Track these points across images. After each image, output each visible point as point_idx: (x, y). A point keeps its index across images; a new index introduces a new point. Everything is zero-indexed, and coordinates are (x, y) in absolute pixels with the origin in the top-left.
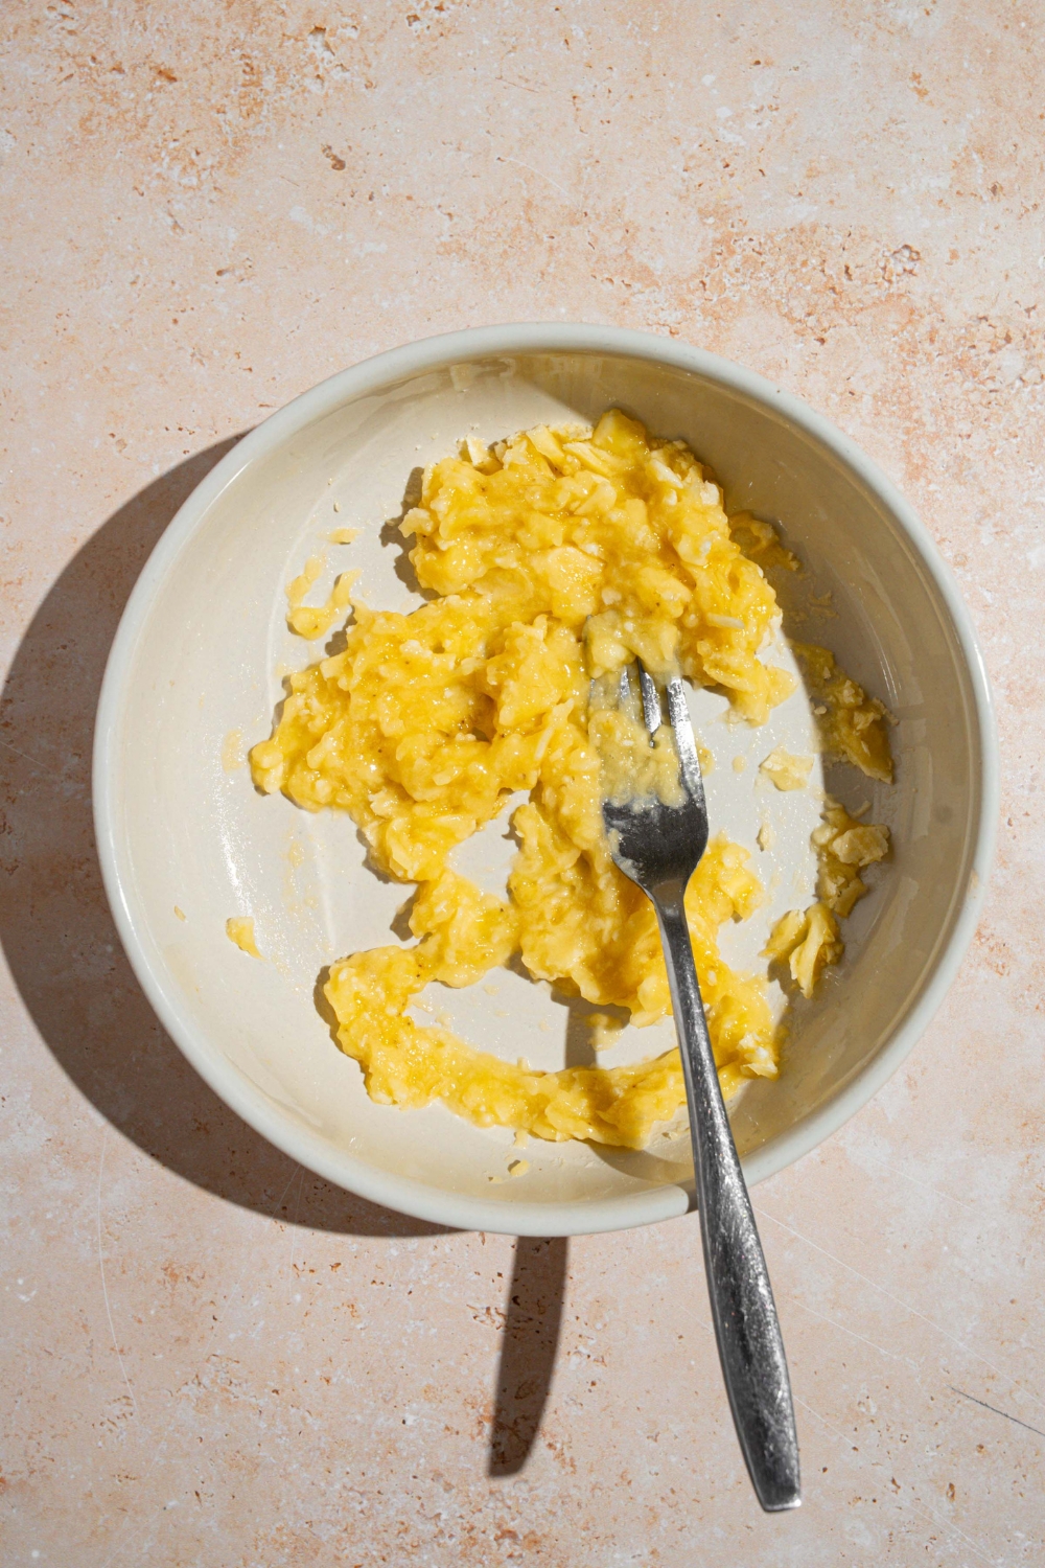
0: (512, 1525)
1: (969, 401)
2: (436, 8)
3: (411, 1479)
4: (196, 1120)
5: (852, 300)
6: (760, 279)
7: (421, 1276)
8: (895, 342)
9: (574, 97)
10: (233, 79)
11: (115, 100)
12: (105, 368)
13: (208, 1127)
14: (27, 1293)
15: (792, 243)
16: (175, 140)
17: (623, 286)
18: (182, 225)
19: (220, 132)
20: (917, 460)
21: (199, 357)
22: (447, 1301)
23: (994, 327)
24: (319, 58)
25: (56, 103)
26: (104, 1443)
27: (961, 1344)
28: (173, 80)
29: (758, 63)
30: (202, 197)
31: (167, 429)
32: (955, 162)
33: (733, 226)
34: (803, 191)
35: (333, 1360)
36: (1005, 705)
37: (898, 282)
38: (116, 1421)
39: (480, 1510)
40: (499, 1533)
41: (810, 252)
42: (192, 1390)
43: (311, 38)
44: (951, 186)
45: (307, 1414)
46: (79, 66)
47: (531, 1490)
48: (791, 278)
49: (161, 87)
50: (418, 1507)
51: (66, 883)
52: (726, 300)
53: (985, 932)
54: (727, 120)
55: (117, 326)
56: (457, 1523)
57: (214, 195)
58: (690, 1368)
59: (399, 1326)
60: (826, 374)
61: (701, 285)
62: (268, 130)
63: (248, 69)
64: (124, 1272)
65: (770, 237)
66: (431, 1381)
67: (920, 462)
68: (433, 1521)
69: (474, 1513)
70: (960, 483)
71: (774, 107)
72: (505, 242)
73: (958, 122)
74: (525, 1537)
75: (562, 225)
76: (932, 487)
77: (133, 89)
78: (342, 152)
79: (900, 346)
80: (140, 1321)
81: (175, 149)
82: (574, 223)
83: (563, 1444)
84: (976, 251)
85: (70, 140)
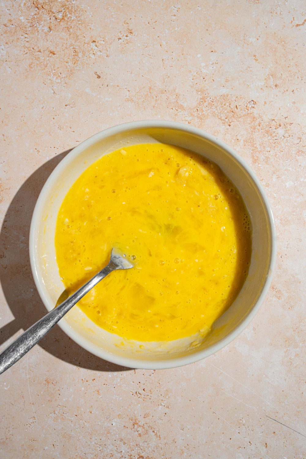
0: (142, 454)
1: (269, 142)
2: (126, 36)
3: (114, 441)
4: (55, 338)
5: (238, 115)
6: (213, 108)
7: (118, 383)
8: (250, 126)
9: (163, 60)
10: (71, 54)
11: (39, 59)
12: (34, 131)
13: (59, 340)
14: (7, 387)
15: (222, 99)
16: (54, 70)
17: (176, 110)
18: (56, 93)
19: (67, 68)
20: (255, 158)
21: (60, 128)
22: (125, 390)
23: (276, 122)
24: (94, 49)
25: (23, 60)
26: (27, 430)
27: (269, 403)
28: (54, 54)
29: (212, 51)
30: (62, 85)
31: (51, 147)
32: (265, 78)
33: (205, 95)
34: (224, 85)
35: (92, 406)
36: (280, 225)
37: (250, 110)
38: (31, 424)
39: (133, 450)
40: (139, 457)
41: (226, 102)
42: (52, 415)
43: (92, 44)
44: (264, 85)
45: (85, 422)
46: (30, 50)
47: (148, 444)
48: (221, 109)
49: (51, 56)
50: (116, 449)
51: (20, 272)
52: (204, 114)
53: (275, 287)
54: (204, 66)
55: (38, 120)
56: (127, 454)
57: (65, 85)
58: (193, 409)
59: (111, 397)
60: (231, 134)
61: (197, 110)
62: (80, 67)
63: (75, 52)
64: (34, 381)
65: (216, 97)
66: (120, 413)
67: (256, 158)
68: (120, 453)
69: (132, 451)
70: (267, 164)
71: (217, 63)
72: (144, 98)
73: (266, 68)
74: (146, 458)
75: (159, 93)
76: (260, 165)
77: (43, 56)
78: (100, 74)
79: (251, 127)
80: (38, 395)
81: (54, 72)
82: (162, 93)
83: (157, 431)
84: (271, 102)
85: (26, 70)
